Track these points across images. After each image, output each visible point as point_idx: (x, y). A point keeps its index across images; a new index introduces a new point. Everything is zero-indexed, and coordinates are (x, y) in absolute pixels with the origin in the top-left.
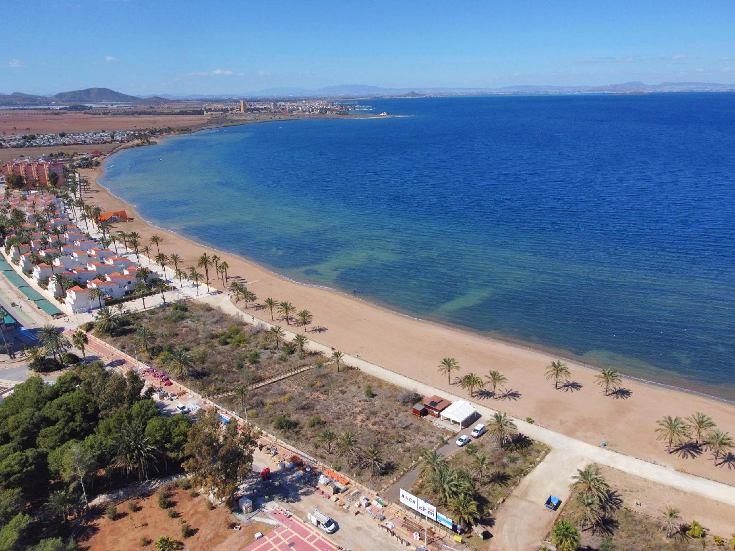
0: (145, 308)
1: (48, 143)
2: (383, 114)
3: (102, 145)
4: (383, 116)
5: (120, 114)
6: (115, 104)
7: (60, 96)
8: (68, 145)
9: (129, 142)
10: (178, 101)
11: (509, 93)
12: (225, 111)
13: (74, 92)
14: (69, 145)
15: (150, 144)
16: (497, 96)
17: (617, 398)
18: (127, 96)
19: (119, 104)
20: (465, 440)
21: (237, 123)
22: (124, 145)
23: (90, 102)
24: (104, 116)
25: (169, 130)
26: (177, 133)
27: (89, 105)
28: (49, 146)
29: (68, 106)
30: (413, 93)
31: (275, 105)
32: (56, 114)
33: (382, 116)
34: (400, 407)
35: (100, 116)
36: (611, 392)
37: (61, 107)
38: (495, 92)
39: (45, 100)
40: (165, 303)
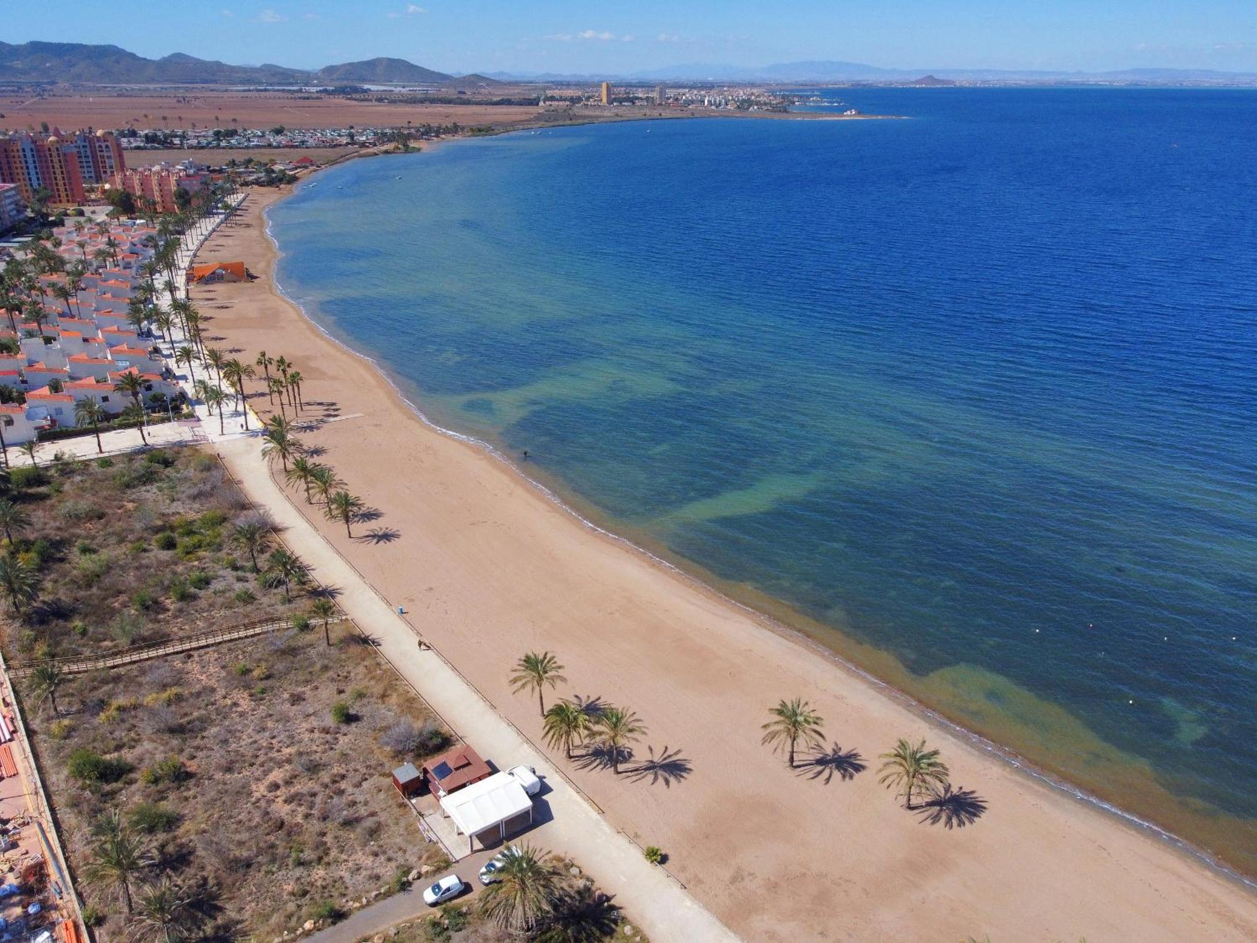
0: (101, 452)
1: (246, 144)
2: (849, 112)
3: (329, 150)
4: (851, 116)
5: (401, 101)
6: (408, 86)
7: (330, 70)
8: (275, 147)
9: (375, 145)
10: (516, 84)
11: (1120, 82)
12: (574, 100)
13: (350, 64)
14: (278, 147)
15: (407, 150)
16: (1095, 87)
17: (935, 819)
18: (433, 72)
19: (411, 86)
20: (448, 889)
21: (580, 121)
22: (364, 151)
23: (373, 82)
24: (377, 103)
25: (455, 129)
26: (470, 134)
27: (366, 87)
28: (247, 147)
29: (331, 88)
30: (930, 78)
31: (662, 93)
32: (305, 98)
33: (847, 116)
34: (385, 760)
35: (370, 103)
36: (929, 799)
37: (319, 89)
38: (1092, 81)
39: (306, 78)
40: (146, 445)
